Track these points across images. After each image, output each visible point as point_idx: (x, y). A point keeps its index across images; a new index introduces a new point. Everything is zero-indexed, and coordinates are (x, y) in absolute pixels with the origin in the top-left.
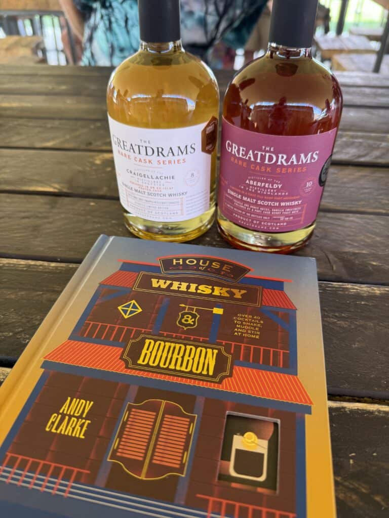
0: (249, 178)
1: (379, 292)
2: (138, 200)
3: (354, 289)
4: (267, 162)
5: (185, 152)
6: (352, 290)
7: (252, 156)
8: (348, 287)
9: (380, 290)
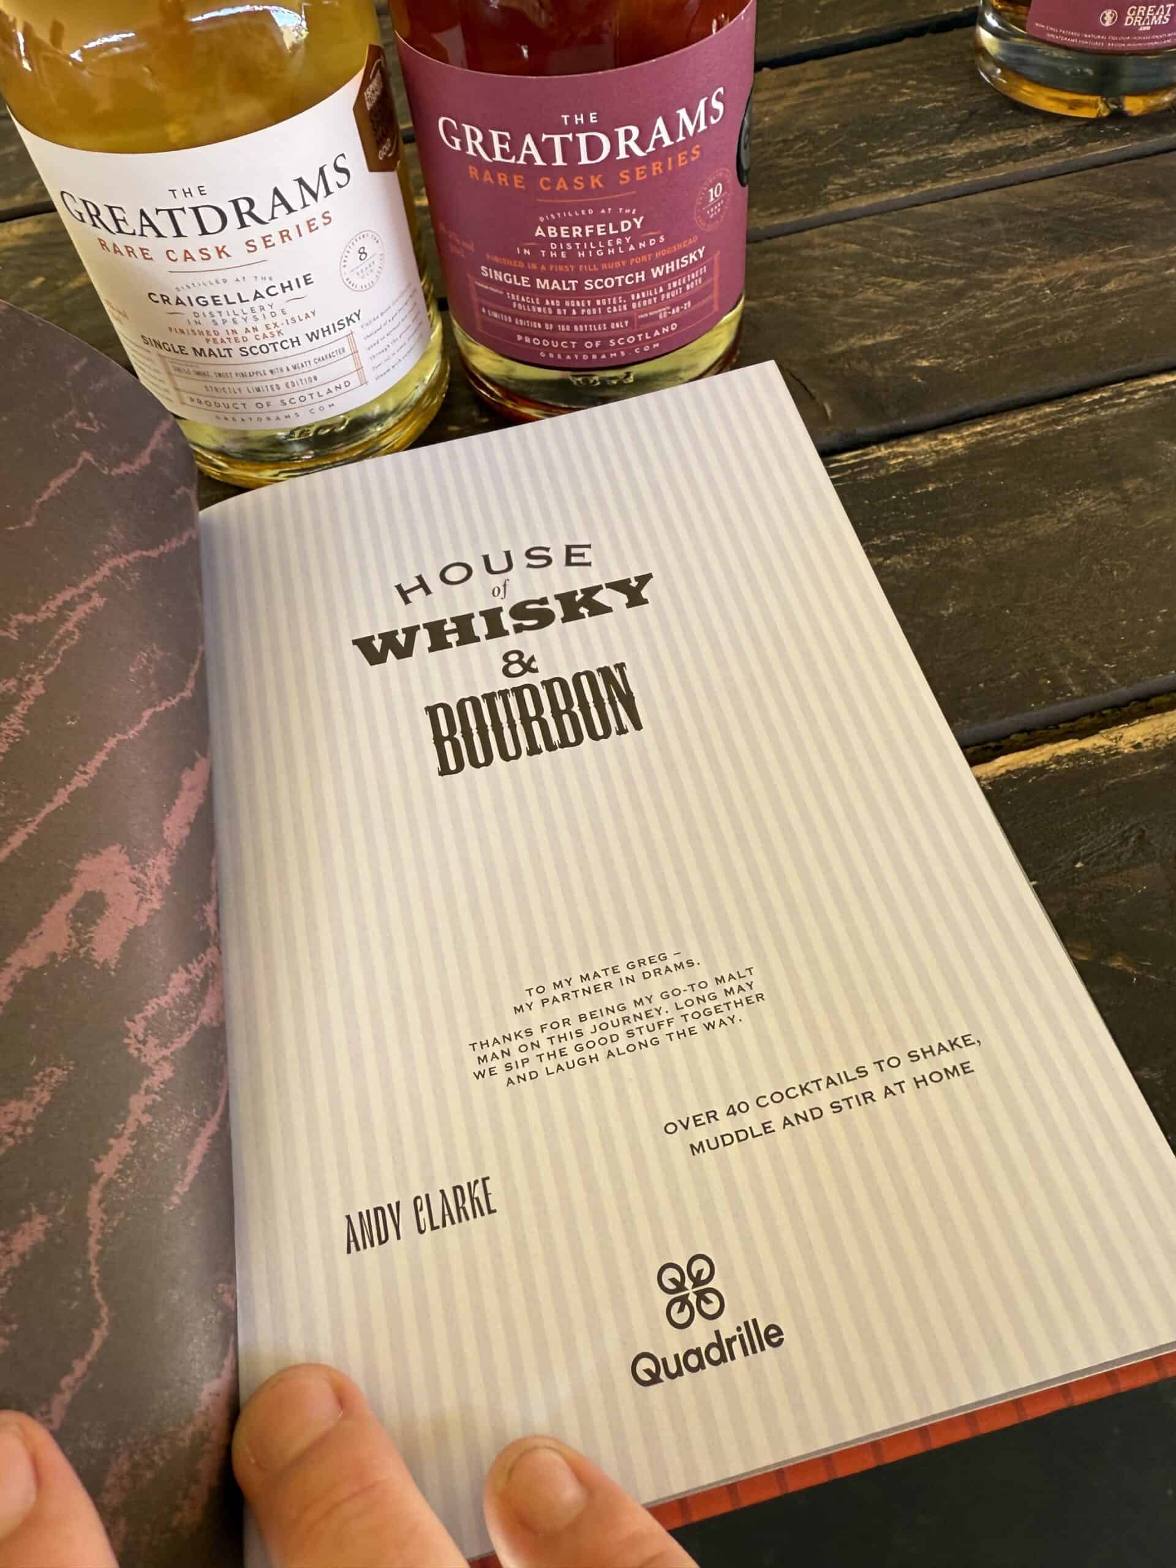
0: (542, 219)
1: (961, 444)
2: (214, 378)
3: (896, 456)
4: (584, 160)
5: (322, 192)
6: (893, 462)
7: (534, 152)
8: (879, 454)
9: (962, 438)
